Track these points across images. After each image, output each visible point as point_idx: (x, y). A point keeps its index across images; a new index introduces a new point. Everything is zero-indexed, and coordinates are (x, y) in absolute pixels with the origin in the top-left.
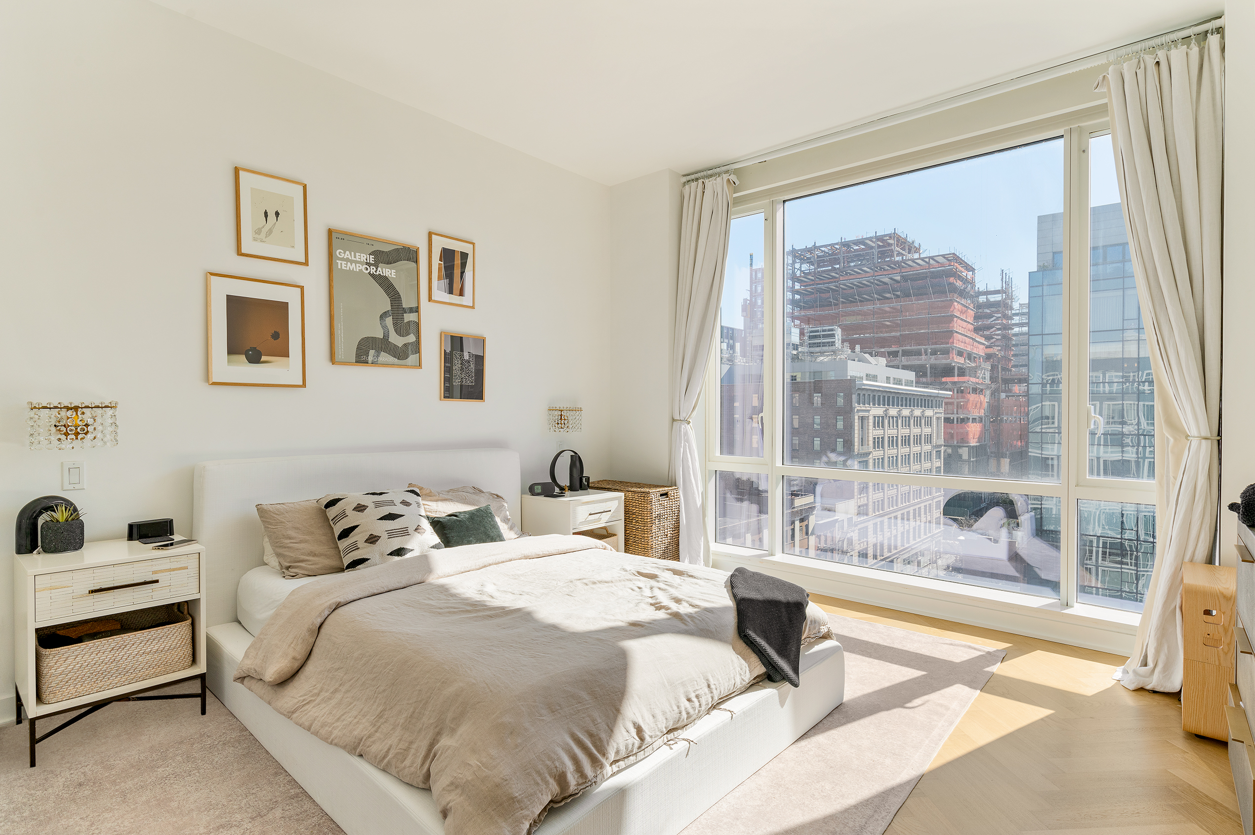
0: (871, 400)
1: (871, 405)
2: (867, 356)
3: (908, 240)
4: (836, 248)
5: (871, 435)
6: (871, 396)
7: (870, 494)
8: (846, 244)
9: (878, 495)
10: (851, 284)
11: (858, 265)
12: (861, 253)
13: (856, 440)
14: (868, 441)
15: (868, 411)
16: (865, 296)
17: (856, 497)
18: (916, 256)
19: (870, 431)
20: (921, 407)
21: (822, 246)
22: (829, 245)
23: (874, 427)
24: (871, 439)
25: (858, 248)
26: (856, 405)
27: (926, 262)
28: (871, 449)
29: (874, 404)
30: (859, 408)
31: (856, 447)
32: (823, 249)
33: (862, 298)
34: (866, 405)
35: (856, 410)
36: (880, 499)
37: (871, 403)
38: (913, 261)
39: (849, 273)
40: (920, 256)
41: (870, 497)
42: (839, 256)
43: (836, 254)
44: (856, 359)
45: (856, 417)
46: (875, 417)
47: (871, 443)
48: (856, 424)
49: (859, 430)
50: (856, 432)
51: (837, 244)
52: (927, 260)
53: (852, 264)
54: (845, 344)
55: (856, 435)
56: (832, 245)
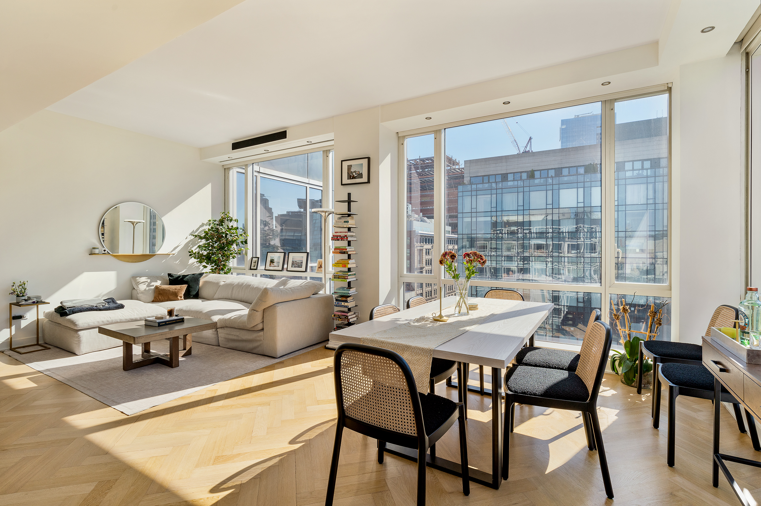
0: (424, 241)
1: (424, 244)
2: (425, 218)
3: (453, 159)
4: (418, 162)
5: (424, 258)
6: (424, 239)
7: (424, 288)
8: (423, 160)
9: (428, 288)
10: (425, 180)
11: (429, 171)
12: (430, 164)
13: (416, 261)
14: (423, 261)
15: (423, 246)
16: (431, 187)
17: (416, 290)
18: (457, 167)
19: (424, 256)
20: (453, 244)
21: (410, 160)
22: (414, 160)
23: (426, 254)
24: (424, 261)
25: (428, 161)
26: (416, 243)
27: (460, 170)
28: (424, 265)
29: (426, 243)
30: (417, 245)
31: (416, 265)
32: (411, 162)
33: (430, 188)
34: (422, 243)
35: (416, 246)
36: (430, 291)
37: (424, 243)
38: (454, 169)
39: (424, 175)
40: (459, 167)
41: (424, 290)
42: (419, 166)
43: (418, 165)
44: (420, 220)
45: (416, 250)
46: (426, 249)
47: (424, 262)
48: (416, 253)
49: (417, 256)
50: (416, 257)
51: (417, 159)
52: (461, 169)
53: (426, 170)
54: (413, 212)
55: (416, 259)
56: (415, 160)
